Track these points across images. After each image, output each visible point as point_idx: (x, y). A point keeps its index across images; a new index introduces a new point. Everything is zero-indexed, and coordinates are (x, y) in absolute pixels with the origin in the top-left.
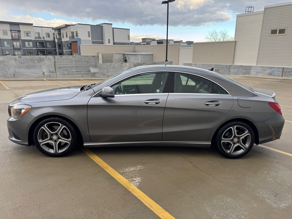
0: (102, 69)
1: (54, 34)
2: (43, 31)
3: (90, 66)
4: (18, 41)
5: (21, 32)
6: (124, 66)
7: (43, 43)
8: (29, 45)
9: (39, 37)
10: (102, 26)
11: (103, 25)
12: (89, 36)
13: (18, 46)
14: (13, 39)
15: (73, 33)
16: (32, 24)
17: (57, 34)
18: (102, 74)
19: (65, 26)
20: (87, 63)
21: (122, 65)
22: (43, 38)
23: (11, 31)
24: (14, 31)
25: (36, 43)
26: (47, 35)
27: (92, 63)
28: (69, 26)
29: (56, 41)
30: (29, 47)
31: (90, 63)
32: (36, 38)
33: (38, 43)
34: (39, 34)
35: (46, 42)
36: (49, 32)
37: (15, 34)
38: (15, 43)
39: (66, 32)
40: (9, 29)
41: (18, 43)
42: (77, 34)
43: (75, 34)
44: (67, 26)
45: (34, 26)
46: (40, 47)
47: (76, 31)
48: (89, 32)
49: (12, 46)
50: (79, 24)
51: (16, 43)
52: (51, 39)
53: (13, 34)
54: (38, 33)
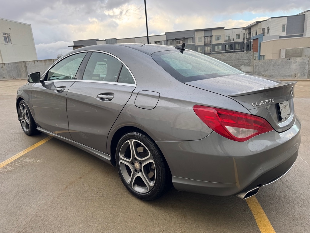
0: (257, 67)
1: (244, 34)
2: (234, 32)
3: (241, 65)
4: (210, 46)
5: (213, 37)
6: (291, 62)
7: (232, 45)
8: (218, 48)
9: (229, 40)
10: (305, 15)
11: (306, 13)
12: (283, 31)
13: (209, 51)
14: (206, 45)
15: (263, 30)
16: (223, 28)
17: (247, 34)
18: (257, 73)
19: (255, 23)
20: (238, 61)
21: (288, 61)
22: (232, 40)
23: (205, 37)
24: (207, 37)
25: (226, 46)
26: (237, 36)
27: (245, 60)
28: (260, 22)
29: (245, 41)
30: (219, 50)
31: (241, 61)
32: (226, 41)
33: (227, 46)
34: (229, 37)
35: (235, 43)
36: (239, 33)
37: (208, 39)
38: (206, 48)
39: (256, 30)
40: (203, 36)
41: (209, 48)
42: (268, 30)
43: (266, 31)
44: (257, 23)
45: (225, 30)
46: (229, 49)
47: (268, 26)
48: (284, 26)
49: (204, 51)
50: (272, 18)
51: (208, 48)
52: (241, 40)
53: (206, 40)
54: (228, 35)
